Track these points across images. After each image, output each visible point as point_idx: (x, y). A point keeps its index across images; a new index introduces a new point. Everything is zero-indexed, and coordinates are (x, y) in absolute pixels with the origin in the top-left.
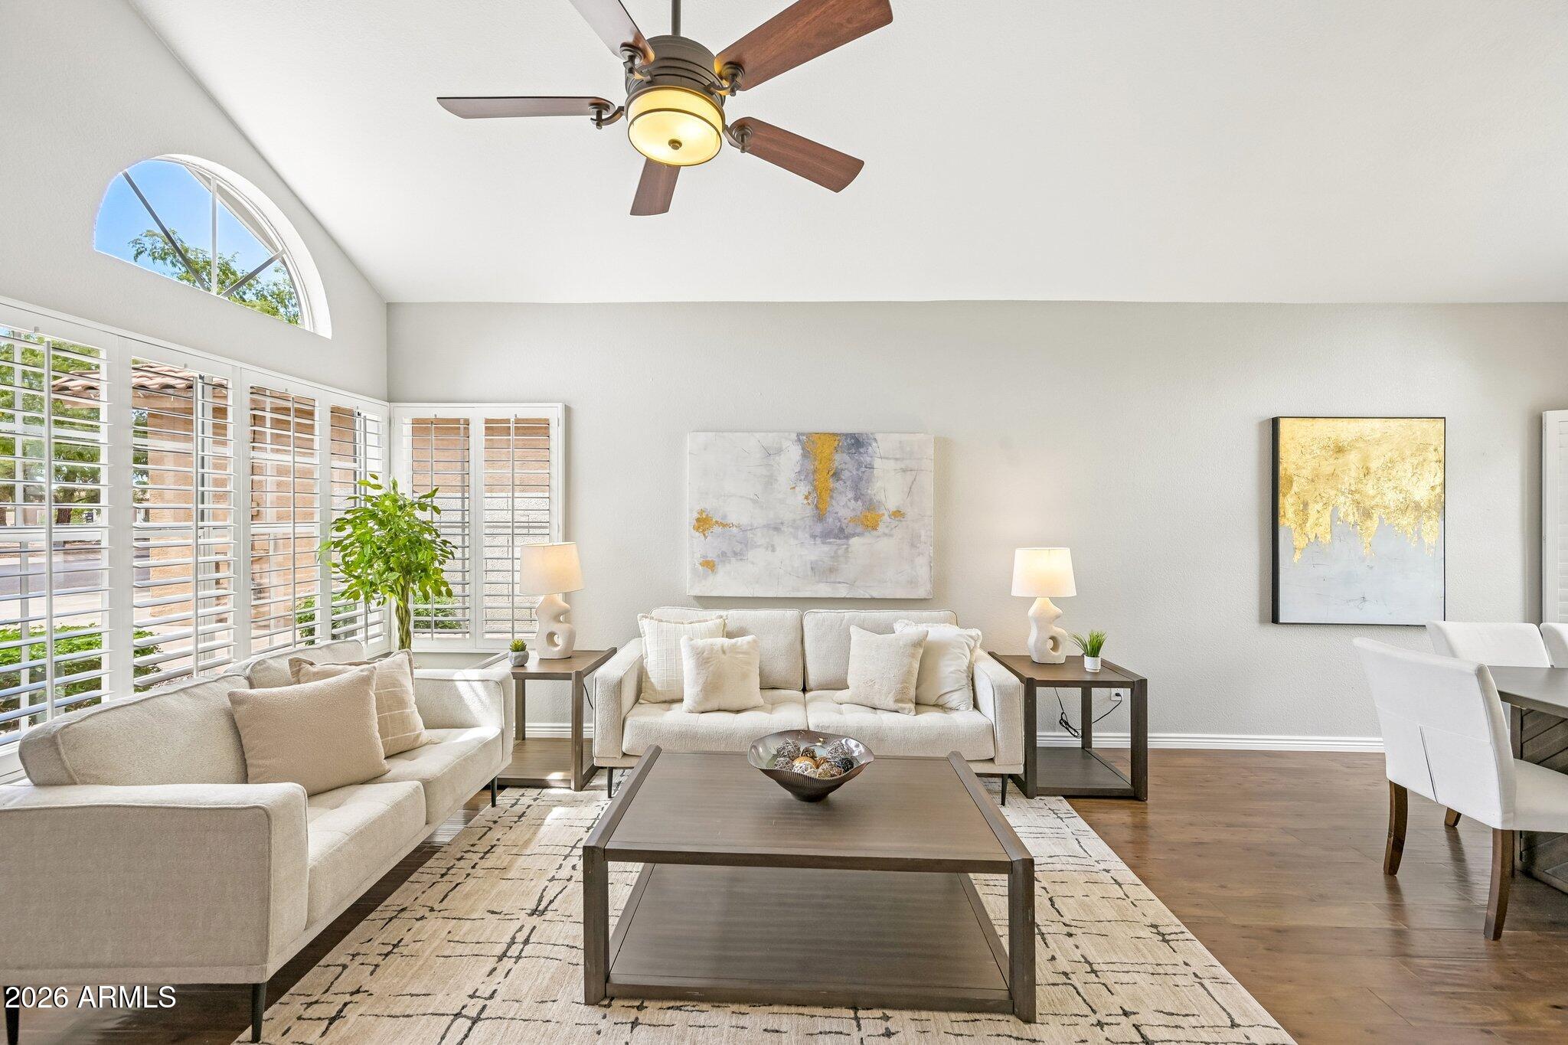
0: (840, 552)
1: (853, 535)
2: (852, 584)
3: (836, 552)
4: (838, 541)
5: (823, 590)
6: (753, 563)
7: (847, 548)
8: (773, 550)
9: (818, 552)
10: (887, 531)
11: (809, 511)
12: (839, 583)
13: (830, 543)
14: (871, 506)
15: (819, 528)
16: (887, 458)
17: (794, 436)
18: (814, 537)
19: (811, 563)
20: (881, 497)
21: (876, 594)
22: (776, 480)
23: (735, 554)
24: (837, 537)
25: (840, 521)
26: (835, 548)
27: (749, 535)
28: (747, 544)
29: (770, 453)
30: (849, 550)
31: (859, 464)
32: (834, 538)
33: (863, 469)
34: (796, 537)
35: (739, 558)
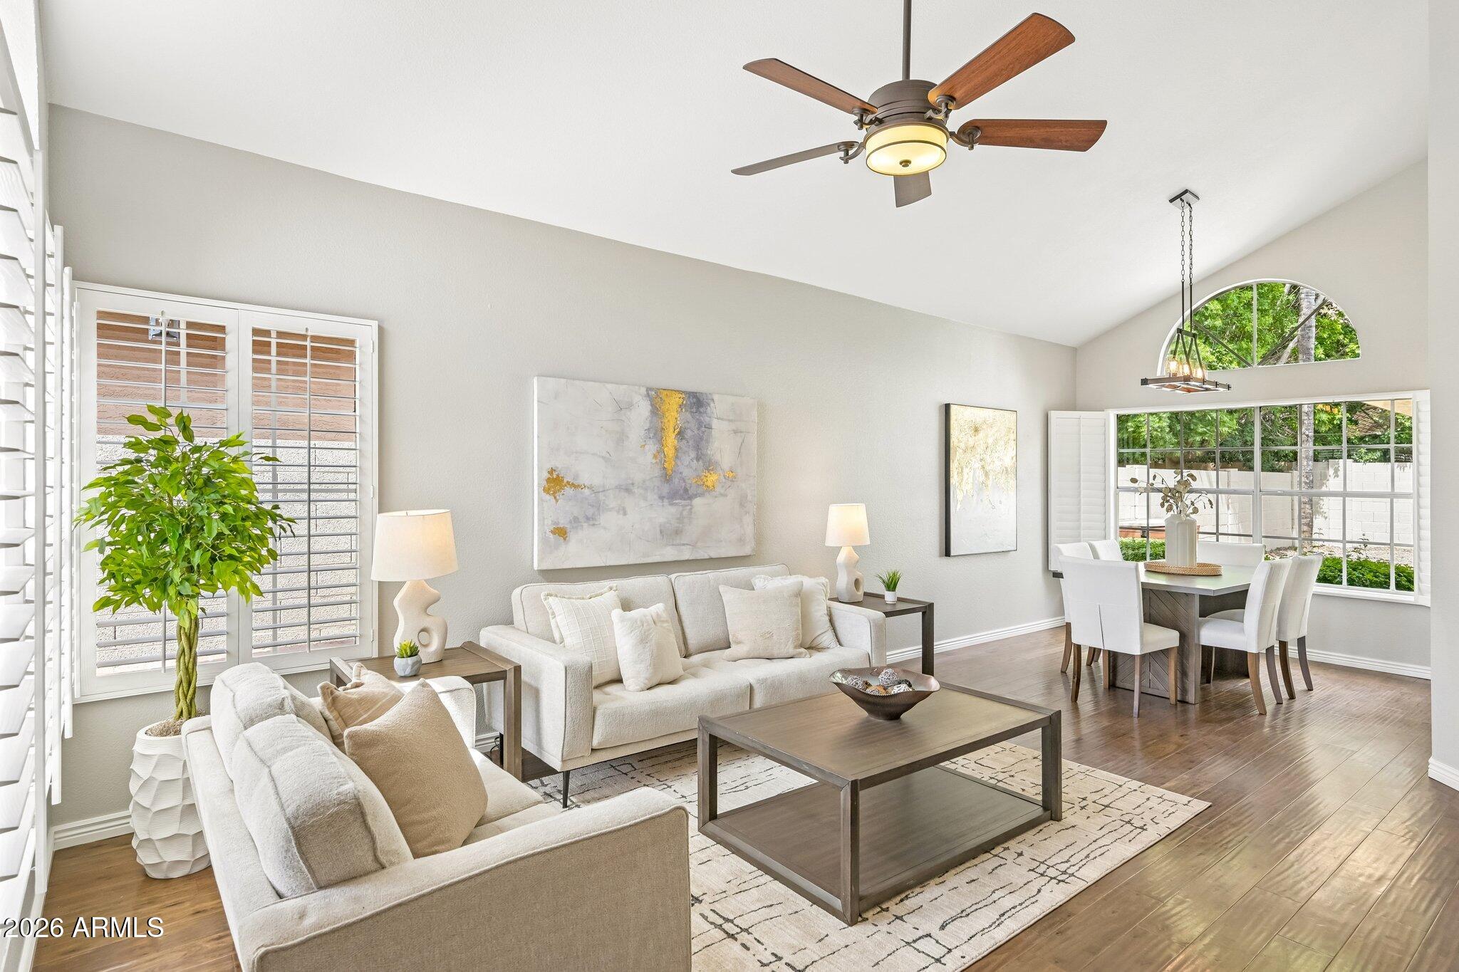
0: (685, 513)
1: (696, 496)
2: (693, 546)
3: (681, 513)
4: (683, 502)
5: (670, 554)
6: (605, 528)
7: (691, 509)
8: (625, 514)
9: (665, 514)
10: (722, 491)
11: (656, 472)
12: (684, 545)
13: (676, 504)
14: (710, 466)
15: (666, 489)
16: (722, 419)
17: (643, 390)
18: (662, 498)
19: (660, 526)
20: (717, 457)
21: (714, 555)
22: (628, 437)
23: (588, 519)
24: (682, 498)
25: (684, 481)
26: (681, 508)
27: (601, 496)
28: (599, 507)
29: (622, 407)
30: (693, 510)
31: (700, 424)
32: (681, 499)
33: (703, 429)
34: (645, 499)
35: (591, 523)
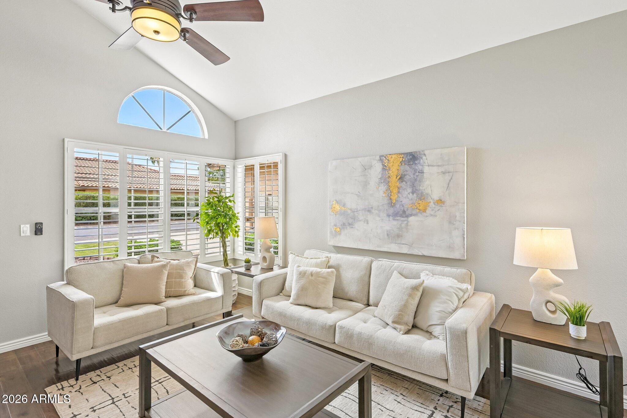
0: (403, 225)
1: (411, 215)
2: (411, 246)
3: (401, 225)
4: (402, 219)
5: (394, 248)
6: (358, 230)
7: (407, 223)
8: (368, 223)
9: (390, 225)
10: (432, 213)
11: (386, 201)
12: (403, 244)
13: (397, 220)
14: (422, 197)
15: (391, 211)
16: (432, 166)
17: (378, 158)
18: (388, 216)
19: (387, 231)
20: (428, 191)
21: (426, 253)
22: (369, 183)
23: (349, 224)
24: (401, 216)
25: (403, 206)
26: (400, 222)
27: (356, 214)
28: (354, 218)
29: (366, 168)
30: (409, 224)
31: (415, 171)
32: (401, 217)
33: (417, 174)
34: (379, 216)
35: (351, 226)
